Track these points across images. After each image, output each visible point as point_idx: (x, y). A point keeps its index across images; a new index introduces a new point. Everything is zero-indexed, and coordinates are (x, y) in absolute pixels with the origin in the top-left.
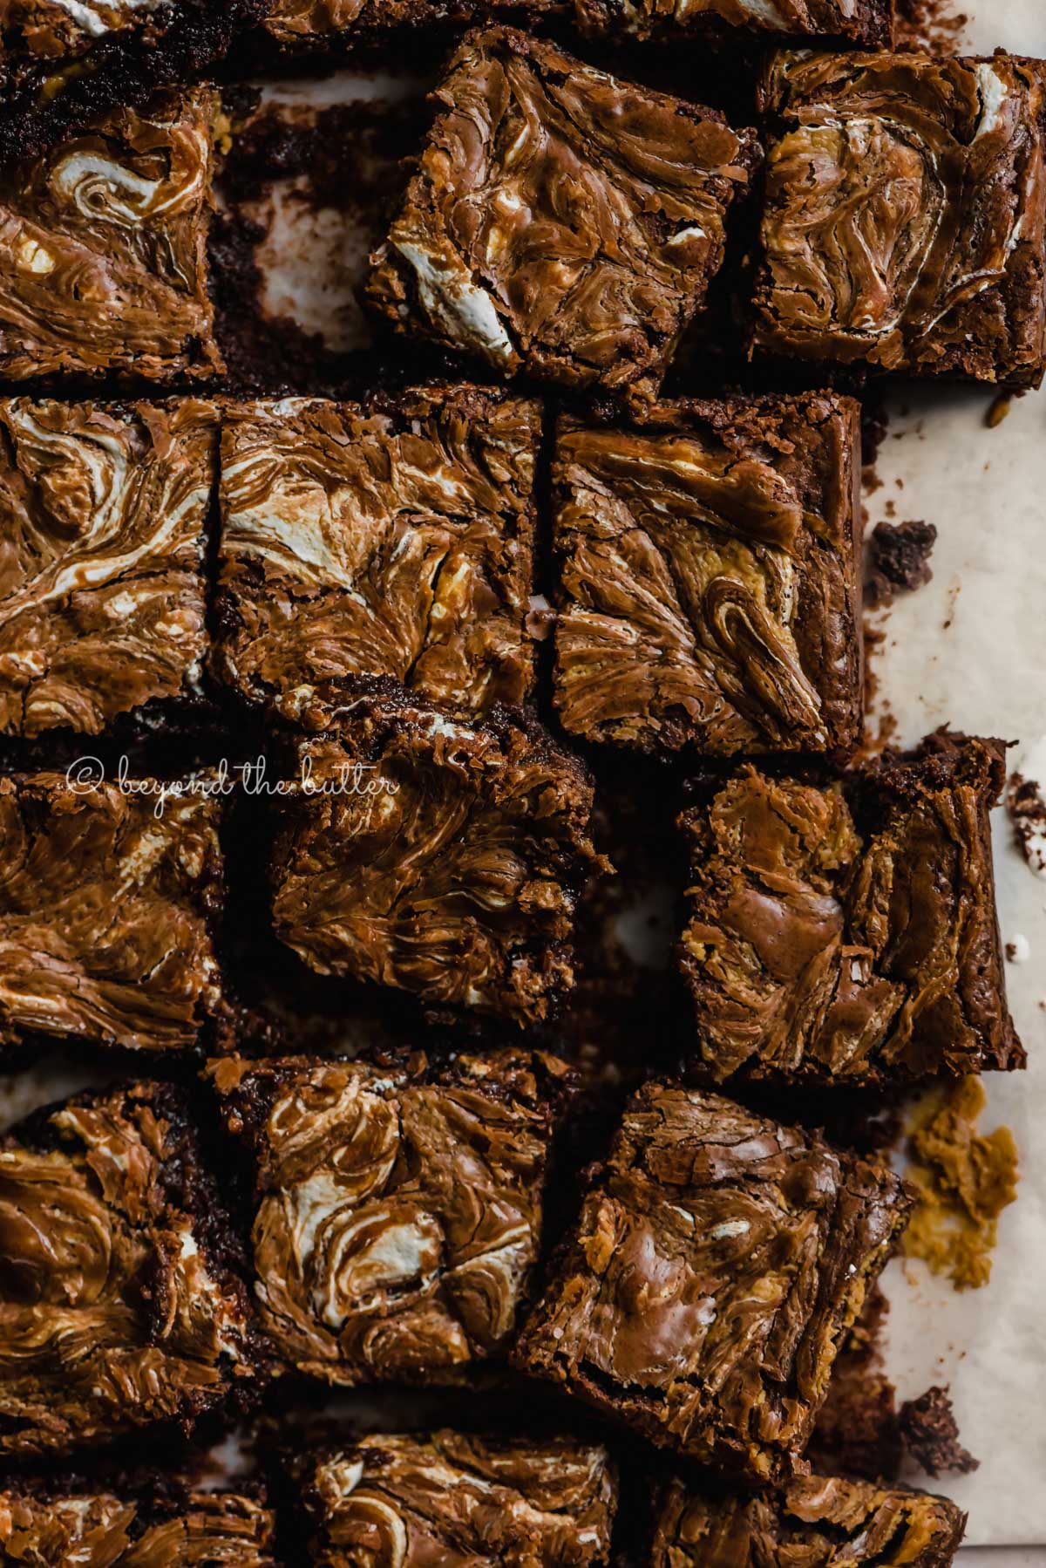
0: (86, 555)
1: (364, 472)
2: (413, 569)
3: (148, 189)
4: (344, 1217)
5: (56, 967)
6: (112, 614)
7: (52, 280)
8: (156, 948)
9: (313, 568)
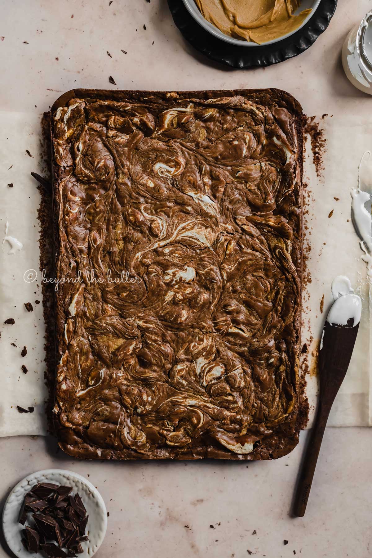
0: (160, 240)
1: (213, 225)
2: (223, 244)
3: (173, 170)
4: (206, 365)
5: (153, 319)
6: (165, 252)
7: (154, 188)
8: (172, 315)
9: (203, 243)
